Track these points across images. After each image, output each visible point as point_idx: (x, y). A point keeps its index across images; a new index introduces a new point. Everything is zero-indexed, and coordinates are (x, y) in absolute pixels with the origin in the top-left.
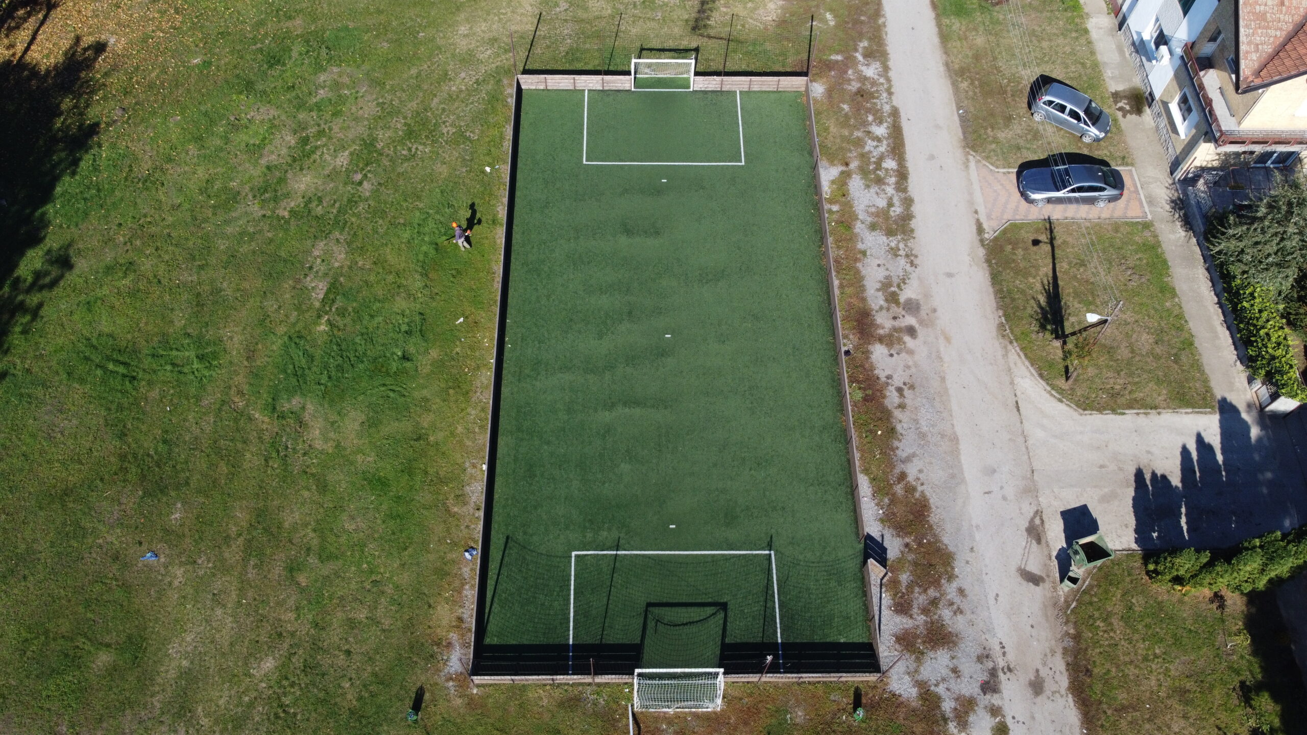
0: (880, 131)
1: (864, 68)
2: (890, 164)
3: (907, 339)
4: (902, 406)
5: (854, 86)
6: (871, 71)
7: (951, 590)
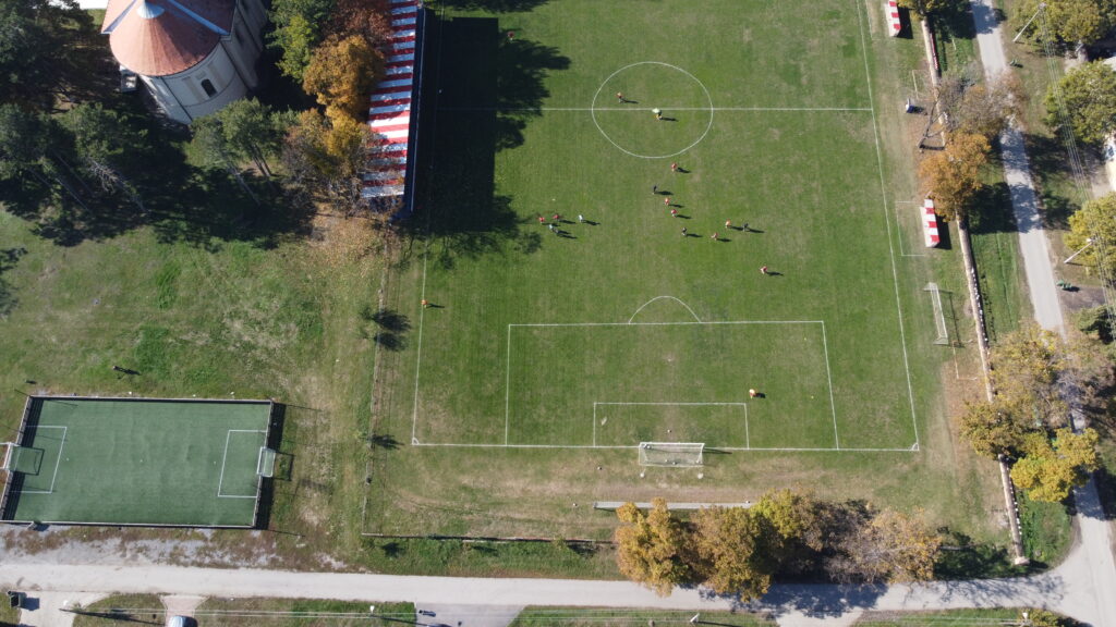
0: (227, 559)
1: (265, 557)
2: (207, 560)
3: (121, 553)
4: (93, 546)
5: (255, 551)
6: (263, 560)
7: (23, 552)
